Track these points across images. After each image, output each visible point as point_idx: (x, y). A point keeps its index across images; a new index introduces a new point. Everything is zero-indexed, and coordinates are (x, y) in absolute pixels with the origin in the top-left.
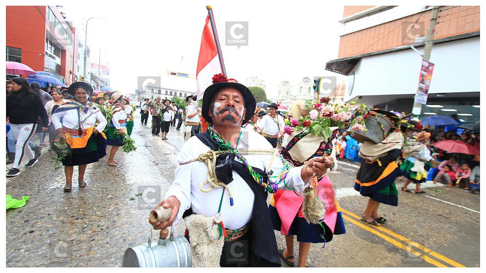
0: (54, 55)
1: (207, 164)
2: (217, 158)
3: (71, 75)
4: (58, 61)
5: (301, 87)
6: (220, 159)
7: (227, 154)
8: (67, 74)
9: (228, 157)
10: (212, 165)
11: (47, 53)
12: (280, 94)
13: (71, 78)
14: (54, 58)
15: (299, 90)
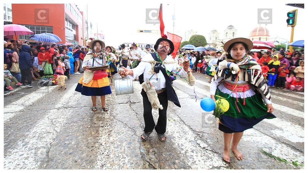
0: (71, 29)
1: (152, 65)
2: (156, 64)
3: (82, 40)
4: (74, 32)
5: (227, 33)
6: (157, 64)
7: (159, 63)
8: (80, 39)
9: (159, 65)
10: (153, 65)
11: (67, 28)
12: (210, 39)
13: (82, 42)
14: (72, 31)
15: (225, 35)
